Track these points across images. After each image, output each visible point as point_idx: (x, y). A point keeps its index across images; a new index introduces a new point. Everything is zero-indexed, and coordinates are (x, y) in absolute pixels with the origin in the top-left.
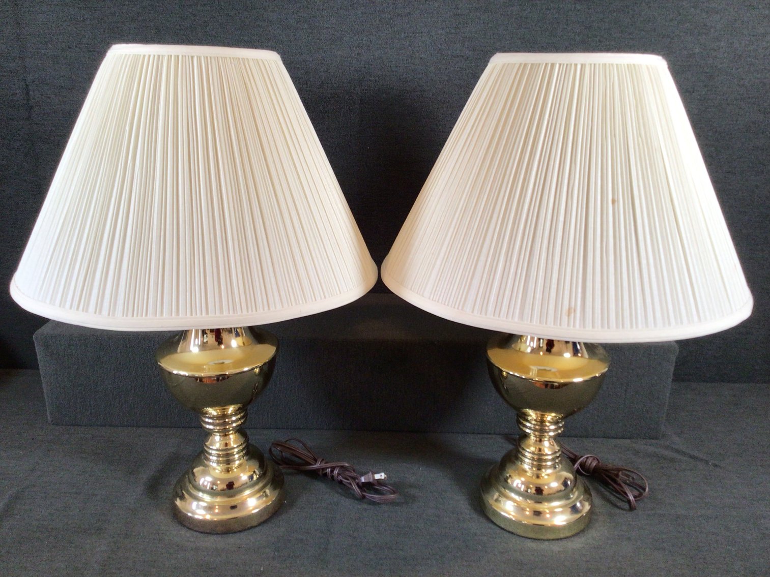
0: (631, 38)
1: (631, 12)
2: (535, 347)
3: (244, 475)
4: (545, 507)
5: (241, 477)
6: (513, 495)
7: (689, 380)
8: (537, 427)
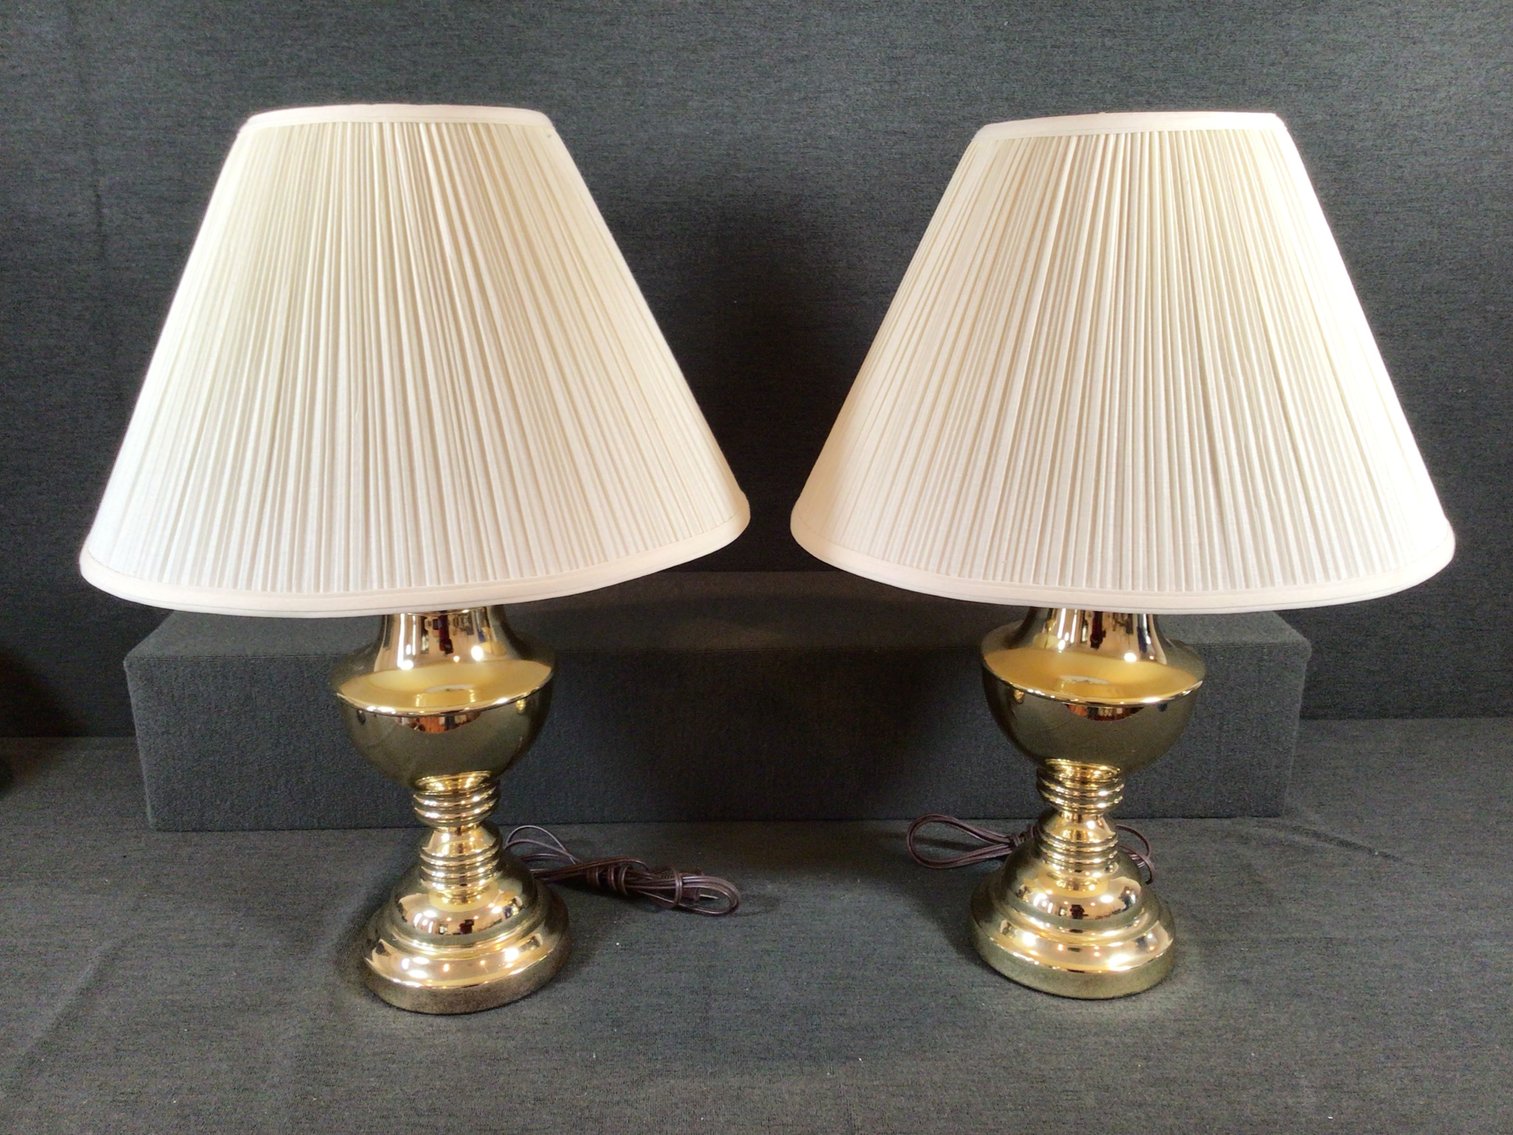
0: (1203, 98)
1: (1202, 51)
2: (1072, 641)
3: (496, 904)
4: (1091, 939)
5: (490, 909)
6: (1033, 920)
7: (1325, 716)
8: (1076, 793)
